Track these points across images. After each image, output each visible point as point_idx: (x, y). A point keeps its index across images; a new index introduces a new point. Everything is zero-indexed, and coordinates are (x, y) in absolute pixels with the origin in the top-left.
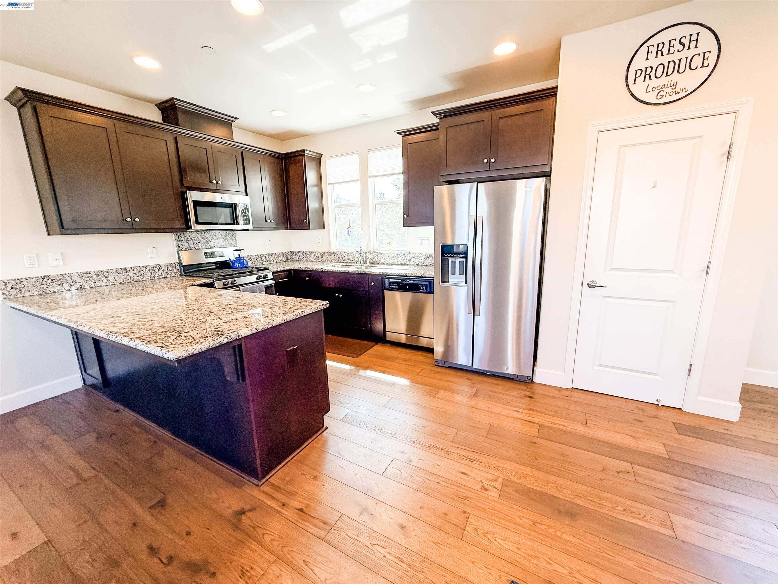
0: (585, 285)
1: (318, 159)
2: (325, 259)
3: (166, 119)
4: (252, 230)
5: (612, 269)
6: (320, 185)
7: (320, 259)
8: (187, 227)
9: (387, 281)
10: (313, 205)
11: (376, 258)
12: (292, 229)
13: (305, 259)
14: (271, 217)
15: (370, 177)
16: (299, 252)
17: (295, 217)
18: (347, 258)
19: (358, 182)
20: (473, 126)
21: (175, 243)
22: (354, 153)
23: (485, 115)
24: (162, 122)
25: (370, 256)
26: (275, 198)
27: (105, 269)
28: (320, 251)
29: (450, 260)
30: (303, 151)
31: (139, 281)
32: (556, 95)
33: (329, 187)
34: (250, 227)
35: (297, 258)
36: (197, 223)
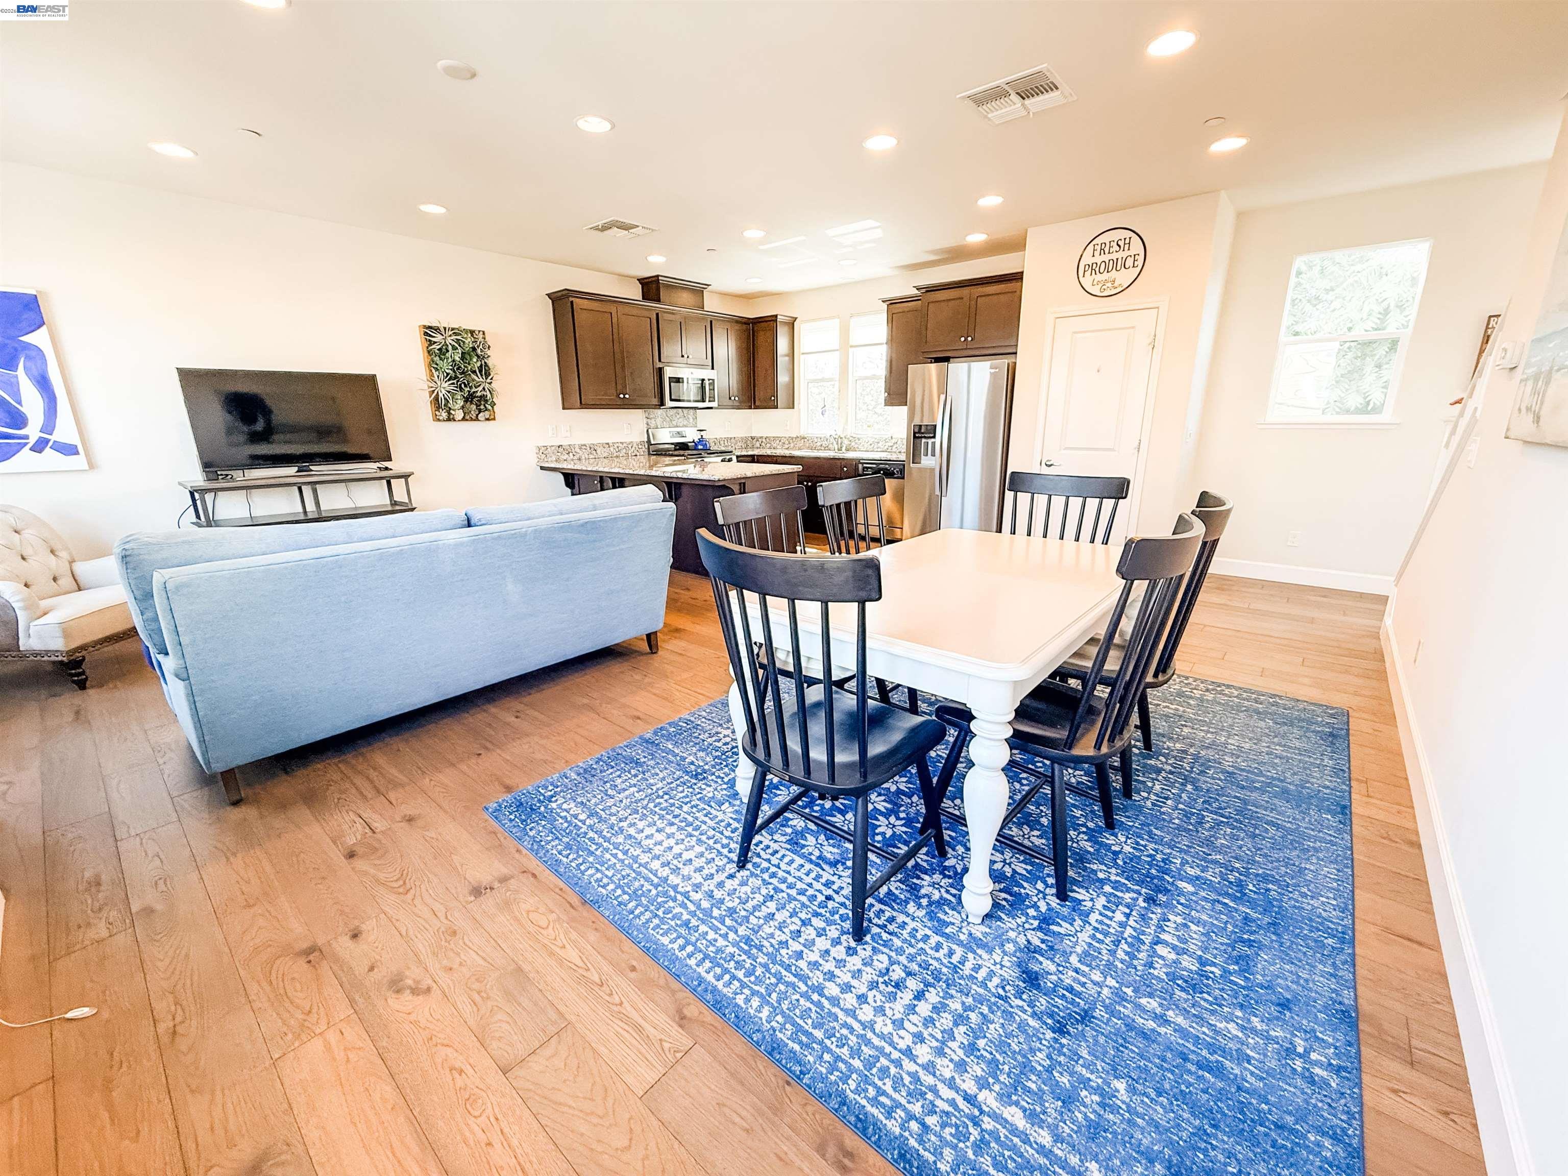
0: (1043, 464)
1: (791, 324)
2: (792, 445)
3: (645, 297)
4: (716, 408)
5: (1066, 448)
6: (792, 354)
7: (787, 446)
8: (662, 403)
9: (860, 466)
10: (783, 378)
11: (853, 444)
12: (757, 408)
13: (768, 445)
14: (736, 393)
15: (852, 346)
16: (761, 437)
17: (760, 394)
18: (819, 444)
19: (838, 353)
20: (951, 303)
21: (645, 420)
22: (834, 317)
23: (965, 291)
24: (641, 299)
25: (846, 442)
26: (740, 371)
27: (595, 442)
28: (787, 436)
29: (924, 440)
30: (776, 316)
31: (617, 457)
32: (1022, 279)
33: (802, 357)
34: (714, 404)
35: (758, 445)
36: (671, 400)
